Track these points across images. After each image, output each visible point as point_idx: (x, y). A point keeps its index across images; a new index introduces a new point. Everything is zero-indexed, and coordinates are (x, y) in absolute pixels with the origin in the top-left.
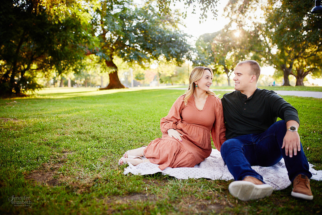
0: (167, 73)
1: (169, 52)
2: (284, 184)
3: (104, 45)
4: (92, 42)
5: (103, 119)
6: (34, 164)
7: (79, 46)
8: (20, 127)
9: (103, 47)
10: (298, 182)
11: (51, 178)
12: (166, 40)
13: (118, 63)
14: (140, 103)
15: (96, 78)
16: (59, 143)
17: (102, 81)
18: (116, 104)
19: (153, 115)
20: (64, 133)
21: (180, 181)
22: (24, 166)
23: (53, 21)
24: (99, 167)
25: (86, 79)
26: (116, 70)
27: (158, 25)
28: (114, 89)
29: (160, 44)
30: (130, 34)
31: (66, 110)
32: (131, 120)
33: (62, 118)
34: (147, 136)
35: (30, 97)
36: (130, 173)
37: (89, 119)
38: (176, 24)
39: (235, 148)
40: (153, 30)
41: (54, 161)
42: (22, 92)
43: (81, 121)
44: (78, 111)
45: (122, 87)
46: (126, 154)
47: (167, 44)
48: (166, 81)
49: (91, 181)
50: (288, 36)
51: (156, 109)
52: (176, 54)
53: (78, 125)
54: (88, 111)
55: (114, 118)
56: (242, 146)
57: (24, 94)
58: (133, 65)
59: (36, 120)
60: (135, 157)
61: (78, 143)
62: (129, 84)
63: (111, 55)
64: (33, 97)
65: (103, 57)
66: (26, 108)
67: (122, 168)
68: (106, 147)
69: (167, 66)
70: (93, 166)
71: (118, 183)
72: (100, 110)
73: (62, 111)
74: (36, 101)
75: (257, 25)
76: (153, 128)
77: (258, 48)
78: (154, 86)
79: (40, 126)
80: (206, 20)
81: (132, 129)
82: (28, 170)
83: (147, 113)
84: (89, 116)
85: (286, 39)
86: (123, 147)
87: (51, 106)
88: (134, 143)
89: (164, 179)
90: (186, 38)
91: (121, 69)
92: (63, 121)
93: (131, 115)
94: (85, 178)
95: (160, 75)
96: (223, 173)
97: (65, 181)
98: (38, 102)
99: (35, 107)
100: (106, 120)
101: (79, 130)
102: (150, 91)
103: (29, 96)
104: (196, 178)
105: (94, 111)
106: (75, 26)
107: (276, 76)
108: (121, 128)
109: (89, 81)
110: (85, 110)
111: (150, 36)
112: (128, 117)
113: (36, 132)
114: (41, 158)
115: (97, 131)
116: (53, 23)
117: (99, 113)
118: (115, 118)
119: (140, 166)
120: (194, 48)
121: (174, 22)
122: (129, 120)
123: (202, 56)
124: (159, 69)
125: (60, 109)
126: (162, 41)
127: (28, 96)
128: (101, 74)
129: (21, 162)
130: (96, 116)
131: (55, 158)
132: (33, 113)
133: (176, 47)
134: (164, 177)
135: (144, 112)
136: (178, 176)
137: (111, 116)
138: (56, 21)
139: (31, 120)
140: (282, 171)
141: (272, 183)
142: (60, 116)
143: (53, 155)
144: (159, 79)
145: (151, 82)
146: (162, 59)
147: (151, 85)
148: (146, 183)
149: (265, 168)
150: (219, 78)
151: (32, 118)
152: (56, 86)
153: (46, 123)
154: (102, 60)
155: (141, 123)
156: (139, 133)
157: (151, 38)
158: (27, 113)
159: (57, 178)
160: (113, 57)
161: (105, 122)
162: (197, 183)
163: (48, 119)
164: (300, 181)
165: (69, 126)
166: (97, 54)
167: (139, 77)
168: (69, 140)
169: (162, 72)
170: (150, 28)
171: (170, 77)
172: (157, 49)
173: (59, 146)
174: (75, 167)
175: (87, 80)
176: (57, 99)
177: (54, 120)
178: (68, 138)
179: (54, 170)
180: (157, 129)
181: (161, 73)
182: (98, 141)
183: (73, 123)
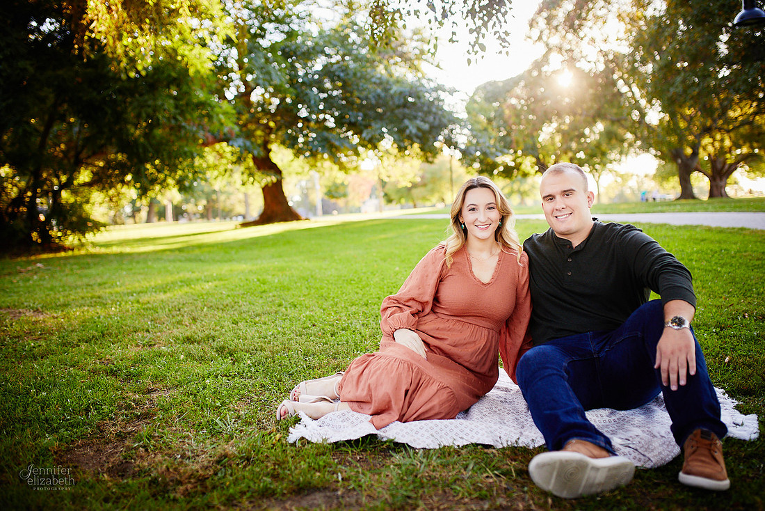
0: (401, 179)
1: (401, 131)
2: (665, 453)
3: (247, 120)
4: (218, 115)
5: (245, 304)
6: (78, 424)
7: (188, 127)
8: (48, 330)
9: (245, 125)
10: (694, 448)
11: (117, 458)
12: (394, 103)
13: (282, 161)
14: (336, 257)
15: (233, 197)
16: (140, 368)
17: (247, 204)
18: (277, 263)
19: (364, 288)
20: (153, 343)
21: (419, 455)
22: (54, 431)
23: (124, 71)
24: (232, 426)
25: (208, 202)
26: (279, 177)
27: (374, 68)
28: (276, 224)
29: (380, 110)
30: (308, 91)
31: (160, 282)
32: (311, 303)
33: (149, 305)
34: (348, 342)
35: (76, 252)
36: (302, 438)
37: (211, 304)
38: (416, 62)
39: (547, 368)
40: (363, 81)
41: (127, 416)
42: (57, 240)
43: (192, 311)
44: (187, 286)
45: (294, 217)
46: (297, 390)
47: (397, 111)
48: (400, 199)
49: (209, 462)
50: (683, 81)
51: (372, 273)
52: (420, 134)
53: (187, 320)
54: (210, 284)
55: (270, 299)
56: (565, 364)
57: (61, 243)
58: (319, 164)
59: (88, 311)
60: (315, 398)
61: (184, 366)
62: (312, 209)
63: (266, 143)
64: (83, 252)
65: (246, 149)
66: (65, 279)
67: (284, 427)
68: (249, 374)
69: (400, 162)
70: (216, 424)
71: (274, 464)
72: (240, 279)
73: (150, 286)
74: (89, 260)
75: (611, 57)
76: (362, 320)
77: (615, 111)
78: (372, 210)
79: (95, 328)
80: (483, 57)
81: (314, 325)
82: (64, 440)
83: (350, 282)
84: (213, 295)
85: (680, 89)
86: (291, 373)
87: (124, 273)
88: (315, 362)
89: (383, 451)
90: (442, 95)
91: (290, 174)
92: (150, 312)
93: (313, 291)
94: (198, 456)
95: (383, 184)
96: (522, 430)
97: (149, 465)
98: (95, 264)
99: (86, 276)
100: (254, 304)
101: (188, 334)
102: (362, 225)
103: (73, 250)
104: (458, 446)
105: (226, 282)
106: (175, 79)
107: (662, 177)
108: (287, 323)
109: (216, 206)
110: (205, 281)
111: (356, 93)
112: (304, 295)
113: (86, 342)
114: (96, 409)
115: (230, 334)
116: (123, 77)
117: (237, 287)
118: (274, 298)
119: (327, 421)
120: (461, 118)
121: (413, 57)
122: (306, 302)
123: (480, 138)
124: (382, 171)
125: (145, 279)
126: (384, 105)
127: (69, 249)
128: (243, 189)
129: (47, 420)
130: (229, 296)
131: (128, 407)
132: (81, 293)
133: (419, 118)
134: (383, 445)
135: (344, 280)
136: (414, 440)
137: (264, 295)
138: (131, 70)
139: (76, 312)
140: (661, 419)
141: (637, 450)
142: (144, 298)
143: (123, 398)
144: (382, 194)
145: (364, 203)
146: (388, 148)
147: (363, 209)
148: (340, 463)
149: (622, 413)
150: (525, 187)
151: (77, 306)
152: (137, 219)
153: (111, 318)
154: (245, 154)
155: (335, 309)
156: (329, 335)
157: (359, 98)
158: (67, 293)
159: (132, 459)
160: (270, 146)
161: (249, 312)
162: (458, 458)
163: (116, 308)
164: (698, 447)
165: (164, 323)
166: (230, 143)
167: (334, 192)
168: (163, 360)
169: (389, 177)
170: (355, 74)
171: (409, 189)
172: (373, 124)
173: (138, 375)
174: (174, 428)
175: (212, 204)
176: (140, 254)
177: (128, 311)
178: (160, 355)
179: (125, 438)
180: (371, 322)
181: (386, 179)
182: (232, 360)
183: (173, 316)
